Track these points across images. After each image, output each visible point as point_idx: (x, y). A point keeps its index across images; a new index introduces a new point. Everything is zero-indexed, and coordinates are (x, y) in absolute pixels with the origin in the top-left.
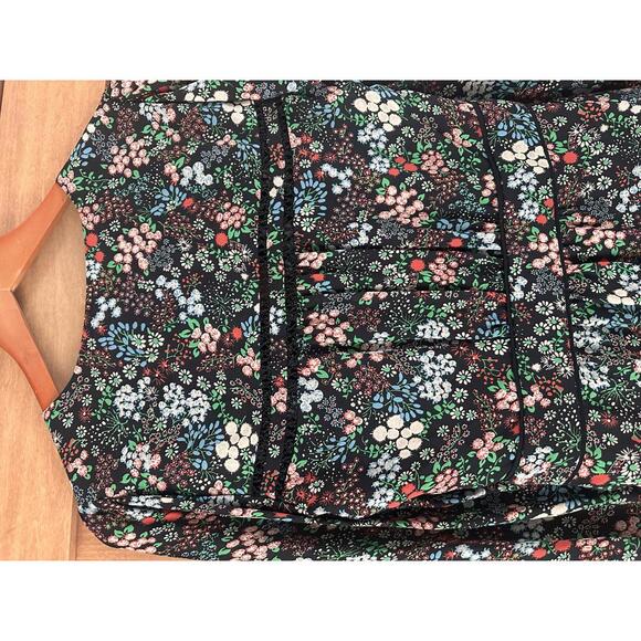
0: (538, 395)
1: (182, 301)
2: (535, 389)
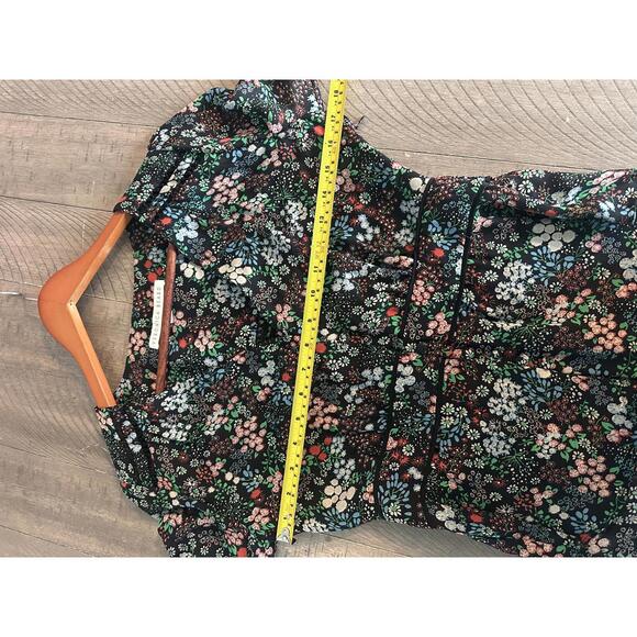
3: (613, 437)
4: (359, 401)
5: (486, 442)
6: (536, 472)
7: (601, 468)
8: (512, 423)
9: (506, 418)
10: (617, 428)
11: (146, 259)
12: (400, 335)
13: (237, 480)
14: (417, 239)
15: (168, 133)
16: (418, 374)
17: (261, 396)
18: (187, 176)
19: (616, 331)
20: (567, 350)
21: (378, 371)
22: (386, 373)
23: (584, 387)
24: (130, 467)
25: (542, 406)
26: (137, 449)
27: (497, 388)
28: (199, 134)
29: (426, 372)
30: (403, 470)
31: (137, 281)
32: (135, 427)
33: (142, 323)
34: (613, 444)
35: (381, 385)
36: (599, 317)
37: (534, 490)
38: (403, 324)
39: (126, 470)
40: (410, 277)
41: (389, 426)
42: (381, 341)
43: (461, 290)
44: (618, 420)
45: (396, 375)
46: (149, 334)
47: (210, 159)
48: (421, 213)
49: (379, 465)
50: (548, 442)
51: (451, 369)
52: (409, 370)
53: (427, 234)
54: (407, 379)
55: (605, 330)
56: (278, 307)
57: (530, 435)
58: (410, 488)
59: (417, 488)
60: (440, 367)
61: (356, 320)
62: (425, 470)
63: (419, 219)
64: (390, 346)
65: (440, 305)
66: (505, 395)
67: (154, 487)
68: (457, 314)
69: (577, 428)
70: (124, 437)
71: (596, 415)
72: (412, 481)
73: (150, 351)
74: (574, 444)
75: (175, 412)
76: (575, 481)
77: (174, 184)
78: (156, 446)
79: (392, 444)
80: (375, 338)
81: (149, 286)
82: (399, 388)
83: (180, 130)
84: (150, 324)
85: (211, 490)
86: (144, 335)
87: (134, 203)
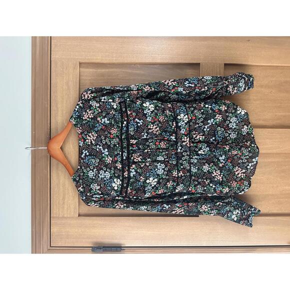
0: (182, 173)
1: (103, 151)
2: (181, 172)
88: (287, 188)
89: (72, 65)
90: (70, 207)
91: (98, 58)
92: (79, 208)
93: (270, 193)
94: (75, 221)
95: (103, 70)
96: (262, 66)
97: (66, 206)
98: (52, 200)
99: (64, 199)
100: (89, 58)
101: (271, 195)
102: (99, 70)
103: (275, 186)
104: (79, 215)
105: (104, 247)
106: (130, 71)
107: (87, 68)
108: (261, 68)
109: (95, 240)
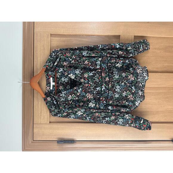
3: (133, 92)
4: (96, 93)
5: (115, 96)
6: (123, 98)
7: (132, 96)
8: (119, 92)
9: (118, 91)
10: (133, 90)
11: (48, 74)
12: (102, 82)
13: (74, 104)
14: (100, 67)
15: (54, 54)
16: (105, 87)
17: (78, 94)
18: (59, 62)
19: (133, 77)
20: (126, 80)
21: (99, 88)
22: (100, 88)
23: (129, 85)
24: (54, 106)
25: (123, 89)
26: (56, 103)
27: (117, 87)
28: (60, 54)
29: (106, 87)
30: (103, 102)
31: (46, 77)
32: (55, 99)
33: (49, 85)
34: (133, 93)
35: (100, 90)
36: (130, 75)
37: (123, 101)
38: (102, 80)
39: (54, 107)
40: (101, 72)
41: (101, 96)
42: (99, 83)
43: (109, 73)
44: (134, 89)
45: (102, 88)
46: (50, 87)
47: (62, 59)
48: (100, 63)
49: (99, 102)
50: (124, 94)
51: (110, 86)
52: (104, 87)
53: (102, 66)
54: (104, 88)
55: (131, 77)
56: (81, 80)
57: (122, 93)
58: (104, 104)
59: (105, 104)
60: (108, 86)
61: (94, 80)
62: (106, 101)
63: (100, 64)
64: (101, 84)
65: (106, 76)
66: (118, 88)
67: (59, 109)
68: (109, 77)
69: (128, 91)
70: (53, 101)
71: (130, 89)
72: (104, 103)
73: (51, 90)
74: (128, 93)
75: (62, 96)
76: (128, 99)
77: (57, 63)
78: (59, 102)
79: (101, 98)
80: (98, 83)
81: (49, 78)
82: (103, 90)
83: (57, 53)
84: (50, 85)
85: (70, 106)
86: (49, 87)
87: (50, 67)
88: (170, 107)
89: (46, 36)
90: (44, 117)
91: (62, 31)
92: (50, 118)
93: (160, 110)
94: (48, 126)
95: (64, 39)
96: (155, 37)
97: (42, 117)
98: (34, 113)
99: (41, 113)
100: (56, 31)
101: (160, 111)
102: (61, 39)
103: (163, 106)
104: (50, 122)
105: (64, 141)
106: (80, 39)
107: (55, 37)
108: (155, 38)
109: (59, 137)
